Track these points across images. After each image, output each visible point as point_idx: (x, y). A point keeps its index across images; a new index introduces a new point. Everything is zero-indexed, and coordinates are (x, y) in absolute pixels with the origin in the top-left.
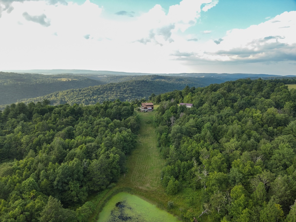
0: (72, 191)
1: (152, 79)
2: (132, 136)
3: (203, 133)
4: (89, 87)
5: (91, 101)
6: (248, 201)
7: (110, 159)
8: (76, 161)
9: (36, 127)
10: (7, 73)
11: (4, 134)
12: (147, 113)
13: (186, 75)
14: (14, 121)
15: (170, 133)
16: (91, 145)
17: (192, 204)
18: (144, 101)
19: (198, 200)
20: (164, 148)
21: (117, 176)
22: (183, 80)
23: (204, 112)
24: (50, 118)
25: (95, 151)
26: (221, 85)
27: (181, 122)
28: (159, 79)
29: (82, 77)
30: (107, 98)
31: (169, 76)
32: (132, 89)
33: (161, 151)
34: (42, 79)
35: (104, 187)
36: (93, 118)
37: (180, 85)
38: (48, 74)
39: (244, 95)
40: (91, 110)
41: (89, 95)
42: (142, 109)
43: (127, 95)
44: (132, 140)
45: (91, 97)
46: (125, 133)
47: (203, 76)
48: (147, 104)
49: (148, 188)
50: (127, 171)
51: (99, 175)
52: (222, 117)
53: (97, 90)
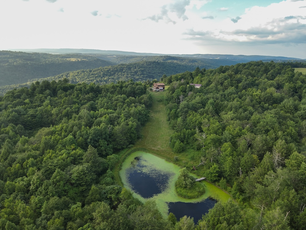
0: (101, 147)
1: (163, 60)
2: (145, 111)
3: (206, 108)
4: (100, 68)
5: (102, 83)
6: (233, 153)
7: (129, 126)
8: (104, 125)
9: (62, 102)
10: (16, 53)
11: (34, 107)
12: (159, 93)
13: (200, 56)
14: (41, 96)
15: (179, 108)
16: (113, 116)
17: (193, 158)
18: (156, 82)
19: (198, 157)
20: (173, 120)
21: (135, 140)
22: (197, 62)
23: (211, 91)
24: (73, 94)
25: (117, 120)
26: (231, 67)
27: (188, 99)
28: (171, 60)
29: (91, 57)
30: (118, 79)
31: (182, 57)
32: (143, 70)
33: (170, 123)
34: (51, 59)
35: (125, 147)
36: (111, 95)
37: (193, 66)
38: (56, 54)
39: (249, 77)
40: (108, 88)
41: (100, 76)
42: (154, 89)
43: (138, 77)
44: (146, 114)
45: (102, 78)
46: (140, 108)
47: (218, 58)
48: (158, 84)
49: (159, 148)
50: (142, 137)
51: (121, 137)
52: (225, 96)
53: (108, 71)
